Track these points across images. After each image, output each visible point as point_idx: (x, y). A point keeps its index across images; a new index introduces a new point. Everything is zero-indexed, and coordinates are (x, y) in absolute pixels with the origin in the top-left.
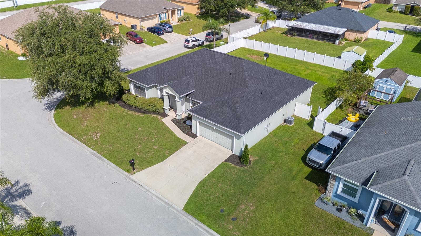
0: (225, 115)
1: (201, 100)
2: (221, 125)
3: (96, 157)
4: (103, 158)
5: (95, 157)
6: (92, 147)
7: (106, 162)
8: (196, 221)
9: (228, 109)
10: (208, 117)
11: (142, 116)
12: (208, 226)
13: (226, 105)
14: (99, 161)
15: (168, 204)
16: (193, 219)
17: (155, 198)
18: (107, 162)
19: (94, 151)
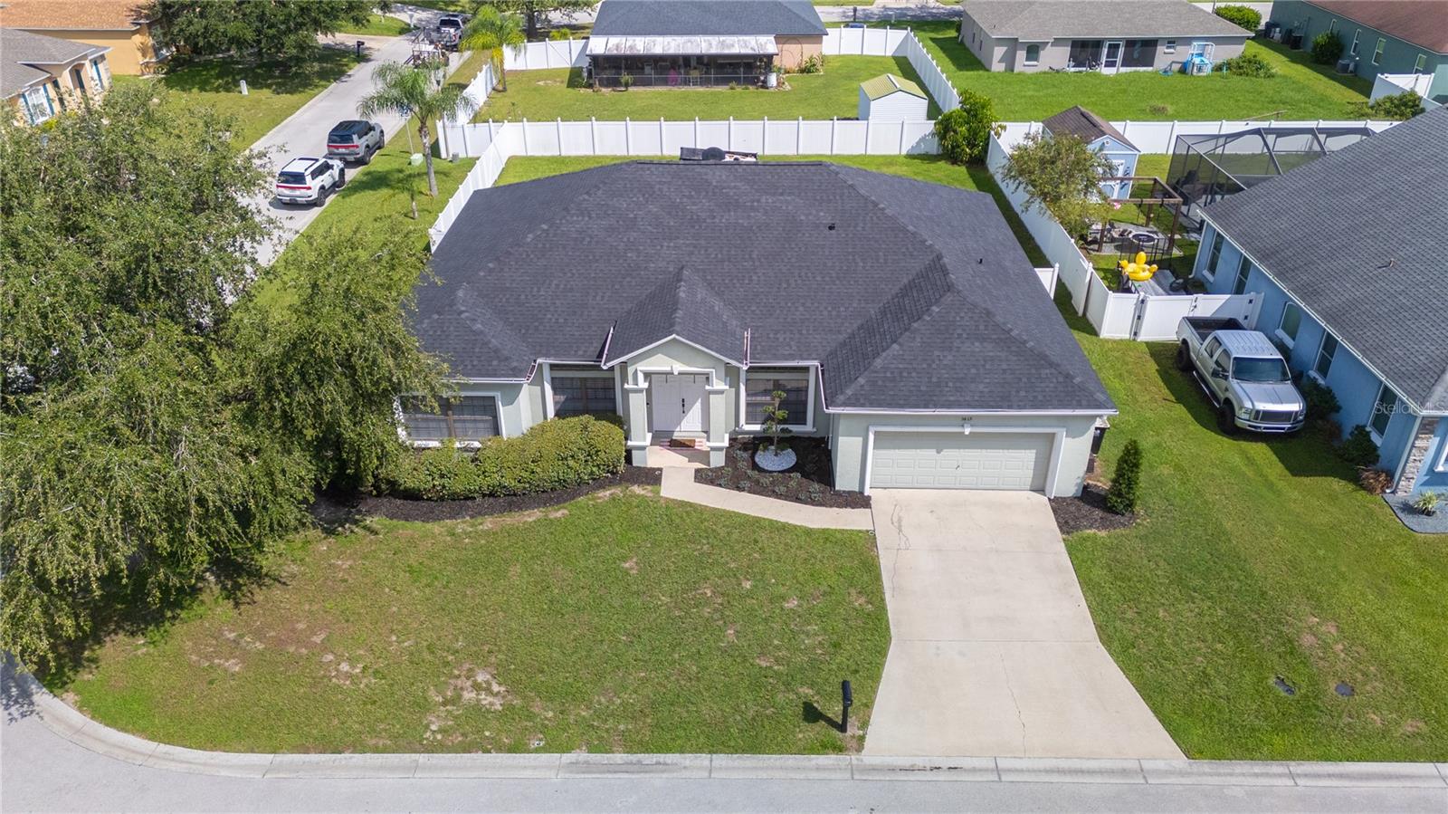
0: (987, 367)
1: (805, 356)
2: (1010, 407)
3: (609, 772)
4: (649, 758)
5: (610, 776)
6: (534, 744)
7: (685, 768)
8: (1276, 768)
9: (977, 344)
10: (935, 398)
11: (559, 514)
12: (1327, 758)
13: (960, 336)
14: (658, 780)
15: (1124, 772)
16: (1258, 768)
17: (1055, 778)
18: (687, 763)
19: (567, 758)
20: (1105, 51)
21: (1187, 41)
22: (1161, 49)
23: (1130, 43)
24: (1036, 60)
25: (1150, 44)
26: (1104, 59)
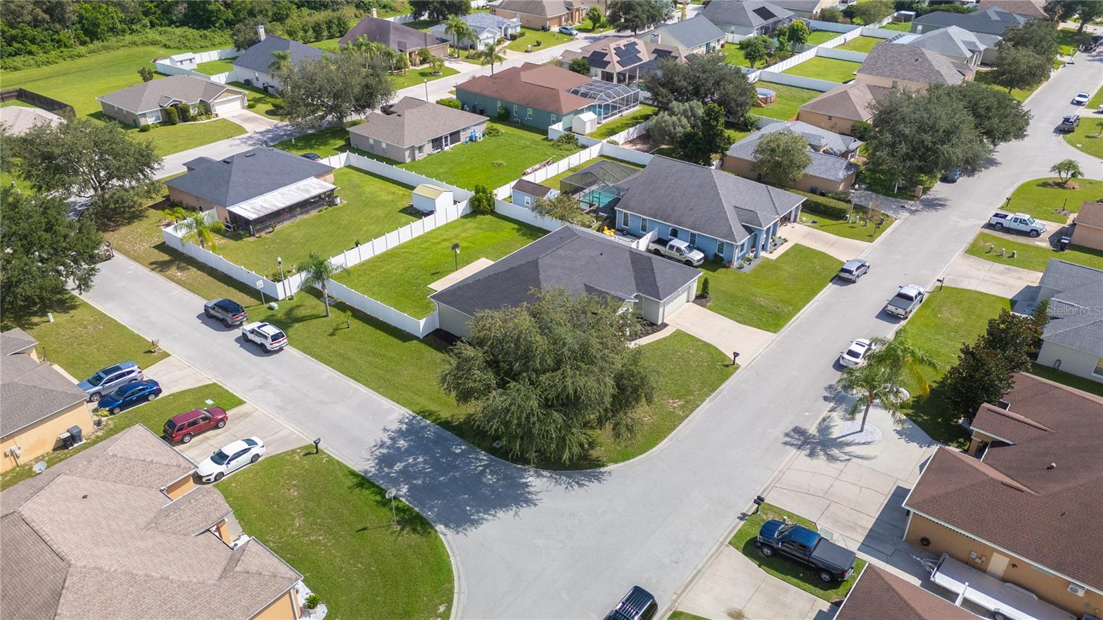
1: (633, 292)
4: (718, 390)
6: (699, 402)
10: (676, 287)
13: (664, 269)
19: (707, 400)
20: (444, 140)
21: (469, 128)
22: (461, 133)
23: (451, 134)
24: (423, 152)
25: (458, 132)
26: (444, 144)
